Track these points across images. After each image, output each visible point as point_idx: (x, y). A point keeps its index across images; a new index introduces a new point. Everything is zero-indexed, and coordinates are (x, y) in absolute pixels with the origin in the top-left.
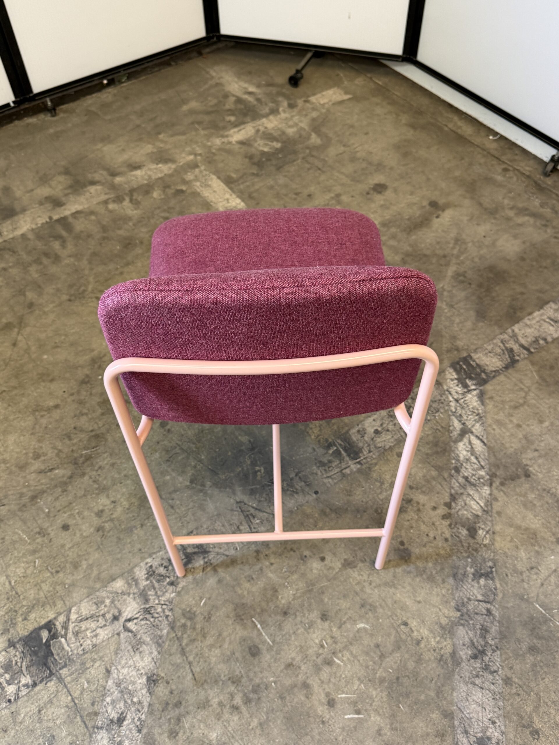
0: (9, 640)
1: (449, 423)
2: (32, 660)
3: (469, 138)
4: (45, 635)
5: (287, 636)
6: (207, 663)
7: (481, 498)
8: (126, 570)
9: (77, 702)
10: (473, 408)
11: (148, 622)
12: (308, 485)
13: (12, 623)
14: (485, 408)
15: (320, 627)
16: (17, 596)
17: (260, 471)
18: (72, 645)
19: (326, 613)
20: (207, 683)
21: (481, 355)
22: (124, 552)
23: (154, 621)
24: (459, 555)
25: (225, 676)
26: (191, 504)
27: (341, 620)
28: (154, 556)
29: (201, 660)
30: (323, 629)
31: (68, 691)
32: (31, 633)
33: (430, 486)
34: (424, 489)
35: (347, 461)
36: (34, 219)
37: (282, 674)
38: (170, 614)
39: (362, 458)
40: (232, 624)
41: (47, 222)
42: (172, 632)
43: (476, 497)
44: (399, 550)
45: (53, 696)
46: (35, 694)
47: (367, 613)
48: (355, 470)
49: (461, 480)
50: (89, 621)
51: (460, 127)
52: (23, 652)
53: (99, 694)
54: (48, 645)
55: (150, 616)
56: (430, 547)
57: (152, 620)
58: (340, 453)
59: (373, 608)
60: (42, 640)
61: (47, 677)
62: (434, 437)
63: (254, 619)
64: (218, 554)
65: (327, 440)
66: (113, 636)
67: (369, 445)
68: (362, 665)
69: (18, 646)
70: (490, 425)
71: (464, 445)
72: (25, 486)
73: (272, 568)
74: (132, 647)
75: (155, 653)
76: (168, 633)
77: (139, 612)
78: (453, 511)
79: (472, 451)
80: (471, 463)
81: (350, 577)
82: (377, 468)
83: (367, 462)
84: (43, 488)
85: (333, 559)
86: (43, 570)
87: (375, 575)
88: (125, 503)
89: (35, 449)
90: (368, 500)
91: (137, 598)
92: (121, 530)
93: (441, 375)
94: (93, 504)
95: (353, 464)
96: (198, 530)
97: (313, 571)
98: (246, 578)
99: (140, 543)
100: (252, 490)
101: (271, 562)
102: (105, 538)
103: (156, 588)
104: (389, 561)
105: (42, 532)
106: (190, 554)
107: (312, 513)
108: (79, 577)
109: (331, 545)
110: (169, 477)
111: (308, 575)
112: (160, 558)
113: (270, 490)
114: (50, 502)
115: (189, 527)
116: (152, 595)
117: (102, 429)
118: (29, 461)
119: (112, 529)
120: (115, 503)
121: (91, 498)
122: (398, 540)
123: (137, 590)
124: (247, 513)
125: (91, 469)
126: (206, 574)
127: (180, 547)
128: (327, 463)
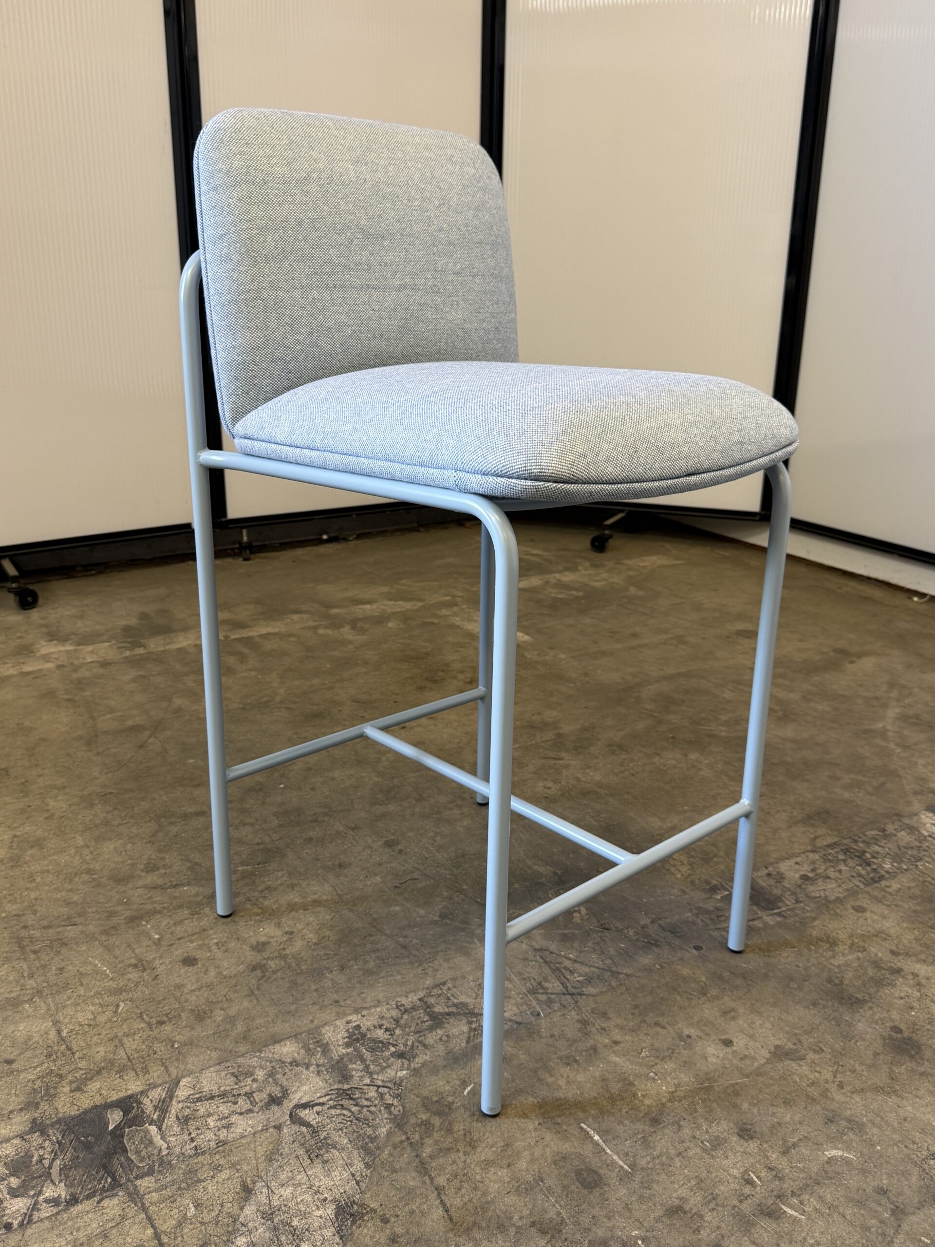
0: (34, 1121)
2: (78, 1157)
3: (881, 600)
4: (114, 1118)
5: (664, 1158)
6: (479, 1193)
8: (306, 1029)
9: (165, 1240)
11: (345, 1112)
12: (679, 936)
13: (46, 1095)
15: (738, 1148)
16: (69, 1052)
18: (173, 1139)
19: (749, 1127)
20: (480, 1228)
22: (301, 1003)
23: (360, 1112)
25: (521, 1218)
27: (785, 1141)
28: (364, 1012)
29: (465, 1185)
30: (744, 1152)
31: (149, 1218)
32: (86, 1112)
35: (753, 911)
37: (660, 1226)
38: (395, 1102)
40: (535, 1129)
42: (398, 1134)
44: (892, 1038)
45: (110, 1225)
46: (69, 1219)
47: (843, 1134)
48: (772, 923)
50: (216, 1101)
51: (862, 591)
52: (59, 1143)
53: (220, 1230)
54: (118, 1134)
55: (351, 1102)
57: (354, 1109)
59: (856, 1126)
60: (107, 1125)
61: (103, 1190)
62: (922, 891)
63: (582, 1125)
65: (707, 882)
66: (265, 1129)
67: (794, 893)
68: (851, 1224)
69: (51, 1132)
72: (120, 903)
73: (618, 1048)
74: (307, 1152)
75: (358, 1166)
76: (389, 1134)
77: (329, 1095)
81: (795, 1073)
82: (817, 923)
83: (797, 915)
84: (155, 908)
85: (749, 1044)
86: (132, 1018)
87: (848, 1073)
88: (311, 936)
89: (151, 860)
90: (809, 965)
91: (325, 1072)
92: (300, 972)
93: (912, 819)
94: (248, 933)
95: (767, 916)
96: (457, 982)
97: (709, 1059)
98: (561, 1060)
99: (337, 992)
100: (565, 935)
101: (614, 1039)
102: (266, 981)
103: (365, 1060)
104: (876, 1054)
105: (142, 964)
106: (441, 1014)
107: (693, 976)
108: (204, 1033)
109: (741, 1023)
110: (398, 908)
111: (698, 1065)
112: (377, 1017)
113: (601, 937)
114: (166, 926)
115: (438, 976)
116: (358, 1070)
117: (277, 842)
118: (135, 874)
119: (281, 969)
120: (291, 934)
121: (246, 925)
122: (887, 1024)
123: (326, 1061)
124: (558, 965)
125: (250, 889)
126: (475, 1046)
127: (419, 1003)
128: (713, 911)
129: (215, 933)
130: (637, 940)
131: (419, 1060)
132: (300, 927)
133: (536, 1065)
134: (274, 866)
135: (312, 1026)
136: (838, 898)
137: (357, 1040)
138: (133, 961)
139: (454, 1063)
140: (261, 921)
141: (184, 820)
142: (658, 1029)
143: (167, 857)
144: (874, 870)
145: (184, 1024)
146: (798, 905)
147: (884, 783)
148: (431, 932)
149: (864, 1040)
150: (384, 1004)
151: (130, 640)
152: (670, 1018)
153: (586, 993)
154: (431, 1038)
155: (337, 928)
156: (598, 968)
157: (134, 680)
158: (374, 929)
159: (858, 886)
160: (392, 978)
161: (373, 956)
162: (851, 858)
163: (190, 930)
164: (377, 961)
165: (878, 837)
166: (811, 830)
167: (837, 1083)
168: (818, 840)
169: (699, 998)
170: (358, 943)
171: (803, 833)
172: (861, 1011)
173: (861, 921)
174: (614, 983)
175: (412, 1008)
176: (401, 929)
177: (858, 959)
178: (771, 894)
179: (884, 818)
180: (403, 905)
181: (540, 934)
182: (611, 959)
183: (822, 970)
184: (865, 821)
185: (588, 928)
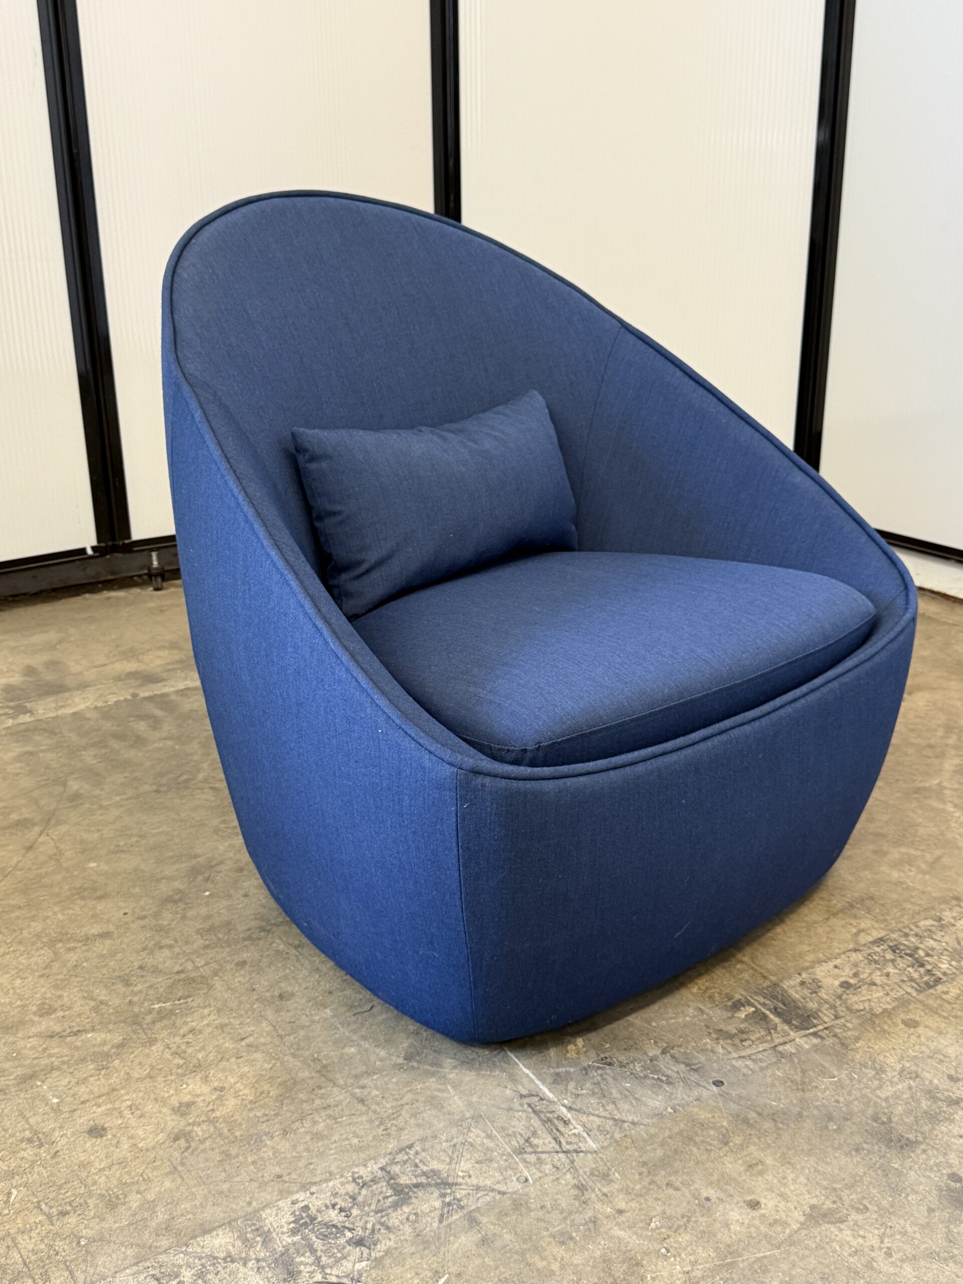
8: (243, 1213)
12: (695, 1069)
17: (574, 1043)
28: (314, 1189)
35: (782, 1030)
36: (101, 696)
41: (126, 700)
48: (807, 1046)
58: (765, 1017)
64: (478, 1188)
65: (730, 997)
67: (833, 1007)
72: (9, 1057)
81: (835, 1240)
82: (861, 1044)
84: (52, 1063)
85: (780, 1205)
86: (28, 1209)
87: (898, 1237)
88: (246, 1091)
89: (46, 999)
90: (851, 1099)
91: (267, 1269)
92: (234, 1139)
94: (168, 1092)
95: (800, 1038)
96: (427, 1144)
97: (732, 1227)
98: (554, 1238)
99: (279, 1164)
100: (557, 1074)
101: (617, 1207)
102: (192, 1153)
103: (316, 1251)
104: (931, 1210)
105: (38, 1138)
106: (407, 1186)
107: (713, 1120)
108: (117, 1225)
109: (770, 1178)
110: (353, 1050)
111: (719, 1236)
112: (329, 1193)
113: (601, 1075)
114: (66, 1086)
115: (402, 1138)
116: (307, 1264)
117: (201, 970)
118: (27, 1019)
119: (210, 1137)
120: (221, 1091)
121: (165, 1081)
122: (944, 1172)
123: (268, 1254)
124: (549, 1115)
125: (170, 1034)
126: (449, 1226)
127: (380, 1174)
128: (736, 1034)
129: (128, 1093)
130: (646, 1077)
131: (381, 1247)
132: (232, 1081)
133: (525, 1246)
134: (199, 1001)
135: (250, 1209)
136: (885, 1010)
137: (306, 1225)
138: (28, 1134)
139: (425, 1249)
140: (184, 1075)
141: (84, 945)
142: (671, 1191)
143: (65, 994)
144: (929, 971)
145: (92, 1213)
146: (838, 1022)
147: (939, 858)
148: (394, 1080)
149: (917, 1193)
150: (338, 1176)
151: (12, 704)
152: (685, 1177)
153: (584, 1149)
154: (395, 1218)
155: (279, 1080)
156: (598, 1116)
157: (18, 759)
158: (324, 1079)
159: (908, 993)
160: (347, 1142)
161: (323, 1114)
162: (901, 957)
163: (96, 1090)
164: (328, 1121)
165: (934, 929)
166: (853, 922)
167: (885, 1250)
168: (862, 934)
169: (720, 1149)
170: (304, 1098)
171: (843, 926)
172: (913, 1155)
173: (914, 1037)
174: (617, 1136)
175: (372, 1181)
176: (356, 1077)
177: (910, 1088)
178: (805, 1007)
179: (940, 903)
180: (359, 1045)
181: (527, 1075)
182: (614, 1103)
183: (867, 1105)
184: (917, 908)
185: (585, 1064)
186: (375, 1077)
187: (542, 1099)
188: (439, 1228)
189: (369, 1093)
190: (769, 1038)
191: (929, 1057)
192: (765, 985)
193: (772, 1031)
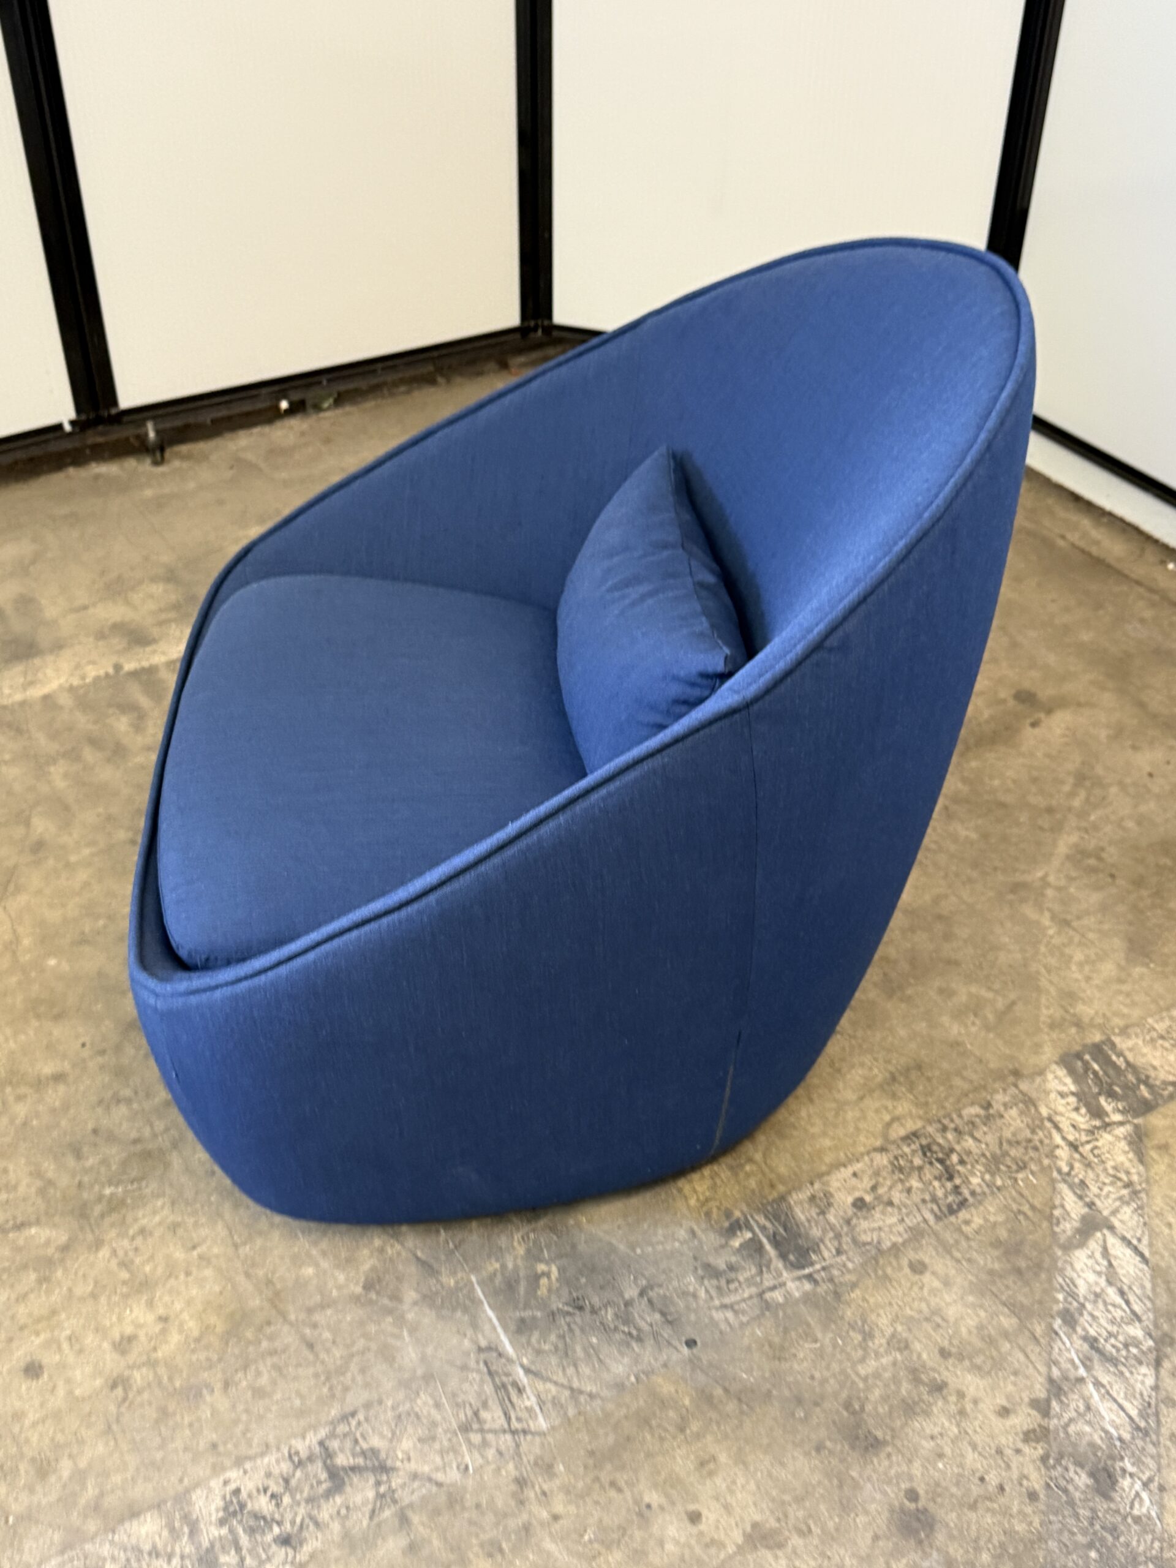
1: (1051, 1199)
3: (1118, 566)
7: (1130, 1395)
8: (173, 1493)
10: (1115, 1168)
12: (670, 1321)
14: (1147, 1169)
17: (548, 1275)
21: (1140, 1042)
22: (172, 1446)
24: (1065, 1537)
26: (361, 1343)
28: (248, 1465)
33: (994, 1353)
34: (978, 1360)
35: (777, 1270)
36: (78, 666)
39: (818, 1267)
41: (107, 675)
43: (1118, 1390)
44: (903, 1510)
48: (797, 1294)
49: (1078, 1343)
51: (1097, 543)
56: (988, 1510)
58: (760, 1249)
62: (1011, 1231)
64: (415, 1476)
65: (728, 1214)
67: (838, 1236)
70: (1159, 1214)
71: (1091, 1257)
73: (556, 1527)
78: (1054, 1423)
79: (1111, 1276)
80: (1105, 1303)
82: (856, 1294)
83: (831, 1280)
85: (722, 1520)
88: (192, 1324)
90: (828, 1375)
92: (173, 1391)
93: (1033, 1081)
94: (110, 1319)
95: (793, 1280)
96: (371, 1411)
97: (666, 1546)
98: (483, 1548)
99: (216, 1428)
100: (522, 1320)
101: (554, 1511)
102: (129, 1408)
104: (876, 1538)
106: (344, 1469)
107: (675, 1396)
108: (46, 1500)
109: (719, 1481)
110: (310, 1271)
112: (262, 1473)
113: (569, 1325)
115: (346, 1401)
117: (160, 1139)
119: (149, 1386)
120: (166, 1322)
121: (108, 1303)
122: (902, 1486)
123: (193, 1549)
124: (504, 1379)
125: (118, 1235)
126: (379, 1525)
127: (317, 1449)
128: (724, 1271)
129: (68, 1318)
130: (616, 1329)
131: (307, 1549)
132: (178, 1306)
133: (450, 1557)
134: (153, 1186)
135: (180, 1488)
136: (894, 1245)
137: (235, 1514)
139: (351, 1554)
140: (126, 1297)
141: (36, 1091)
142: (613, 1493)
143: (11, 1167)
144: (956, 1187)
145: (22, 1482)
146: (838, 1259)
147: (1013, 1003)
148: (348, 1318)
149: (866, 1512)
150: (274, 1450)
152: (630, 1474)
153: (533, 1429)
154: (326, 1512)
155: (227, 1310)
156: (556, 1383)
158: (274, 1312)
159: (925, 1221)
160: (289, 1404)
162: (931, 1163)
163: (36, 1311)
164: (272, 1372)
165: (977, 1120)
166: (889, 1104)
168: (895, 1125)
169: (674, 1438)
170: (251, 1338)
171: (877, 1111)
172: (875, 1460)
173: (916, 1289)
174: (571, 1412)
175: (308, 1458)
176: (310, 1311)
177: (895, 1364)
178: (807, 1236)
179: (994, 1081)
180: (317, 1265)
181: (490, 1320)
182: (576, 1366)
183: (842, 1385)
184: (966, 1086)
185: (554, 1307)
186: (329, 1312)
187: (500, 1355)
188: (369, 1526)
189: (321, 1334)
190: (758, 1279)
191: (927, 1319)
192: (770, 1198)
193: (764, 1269)
